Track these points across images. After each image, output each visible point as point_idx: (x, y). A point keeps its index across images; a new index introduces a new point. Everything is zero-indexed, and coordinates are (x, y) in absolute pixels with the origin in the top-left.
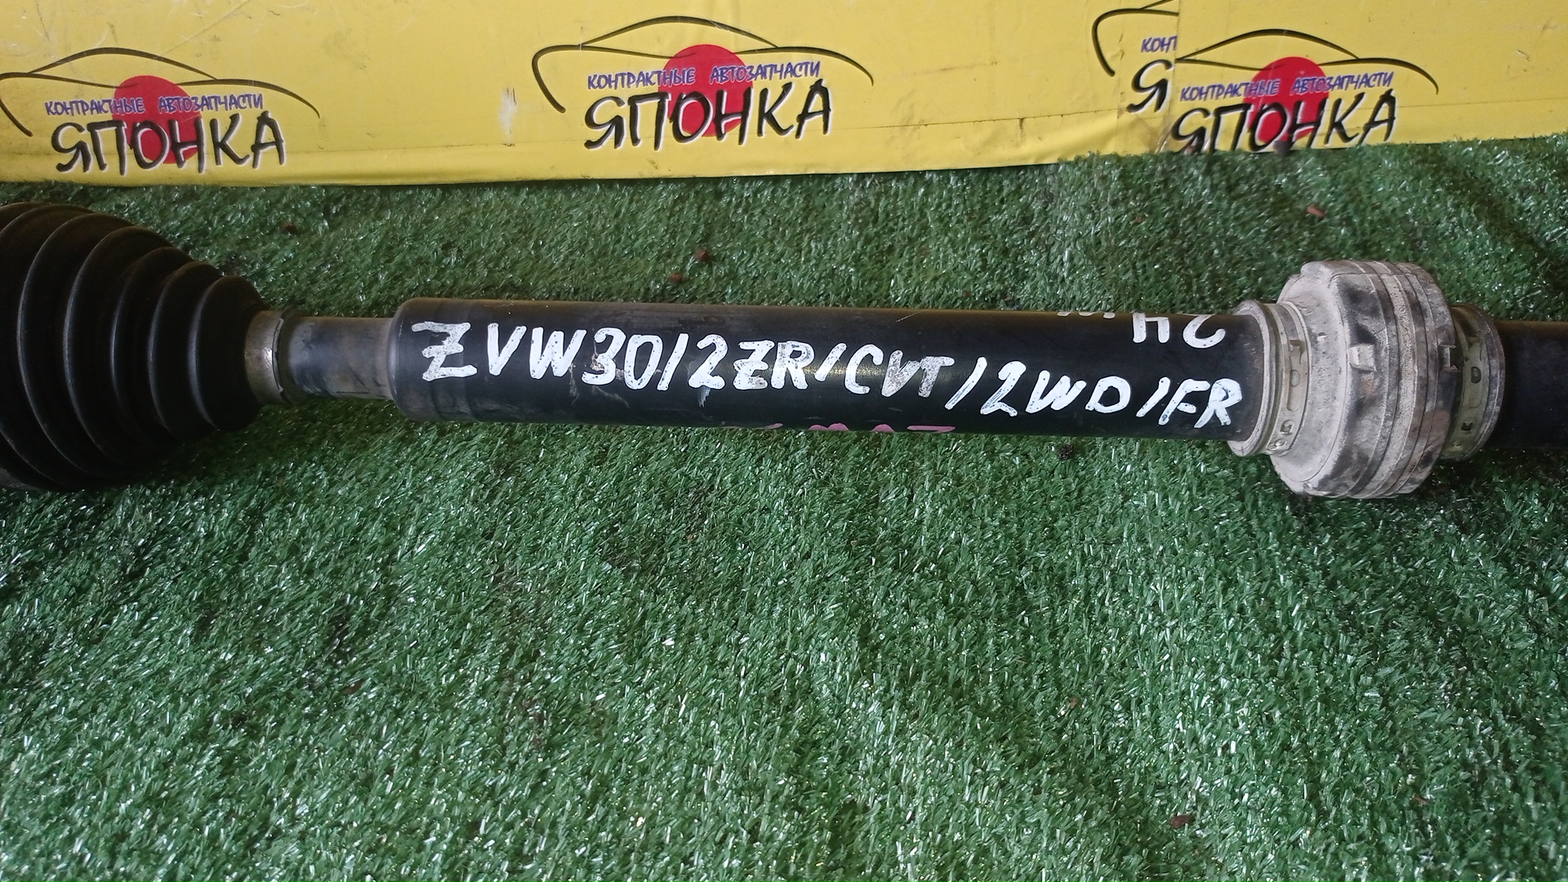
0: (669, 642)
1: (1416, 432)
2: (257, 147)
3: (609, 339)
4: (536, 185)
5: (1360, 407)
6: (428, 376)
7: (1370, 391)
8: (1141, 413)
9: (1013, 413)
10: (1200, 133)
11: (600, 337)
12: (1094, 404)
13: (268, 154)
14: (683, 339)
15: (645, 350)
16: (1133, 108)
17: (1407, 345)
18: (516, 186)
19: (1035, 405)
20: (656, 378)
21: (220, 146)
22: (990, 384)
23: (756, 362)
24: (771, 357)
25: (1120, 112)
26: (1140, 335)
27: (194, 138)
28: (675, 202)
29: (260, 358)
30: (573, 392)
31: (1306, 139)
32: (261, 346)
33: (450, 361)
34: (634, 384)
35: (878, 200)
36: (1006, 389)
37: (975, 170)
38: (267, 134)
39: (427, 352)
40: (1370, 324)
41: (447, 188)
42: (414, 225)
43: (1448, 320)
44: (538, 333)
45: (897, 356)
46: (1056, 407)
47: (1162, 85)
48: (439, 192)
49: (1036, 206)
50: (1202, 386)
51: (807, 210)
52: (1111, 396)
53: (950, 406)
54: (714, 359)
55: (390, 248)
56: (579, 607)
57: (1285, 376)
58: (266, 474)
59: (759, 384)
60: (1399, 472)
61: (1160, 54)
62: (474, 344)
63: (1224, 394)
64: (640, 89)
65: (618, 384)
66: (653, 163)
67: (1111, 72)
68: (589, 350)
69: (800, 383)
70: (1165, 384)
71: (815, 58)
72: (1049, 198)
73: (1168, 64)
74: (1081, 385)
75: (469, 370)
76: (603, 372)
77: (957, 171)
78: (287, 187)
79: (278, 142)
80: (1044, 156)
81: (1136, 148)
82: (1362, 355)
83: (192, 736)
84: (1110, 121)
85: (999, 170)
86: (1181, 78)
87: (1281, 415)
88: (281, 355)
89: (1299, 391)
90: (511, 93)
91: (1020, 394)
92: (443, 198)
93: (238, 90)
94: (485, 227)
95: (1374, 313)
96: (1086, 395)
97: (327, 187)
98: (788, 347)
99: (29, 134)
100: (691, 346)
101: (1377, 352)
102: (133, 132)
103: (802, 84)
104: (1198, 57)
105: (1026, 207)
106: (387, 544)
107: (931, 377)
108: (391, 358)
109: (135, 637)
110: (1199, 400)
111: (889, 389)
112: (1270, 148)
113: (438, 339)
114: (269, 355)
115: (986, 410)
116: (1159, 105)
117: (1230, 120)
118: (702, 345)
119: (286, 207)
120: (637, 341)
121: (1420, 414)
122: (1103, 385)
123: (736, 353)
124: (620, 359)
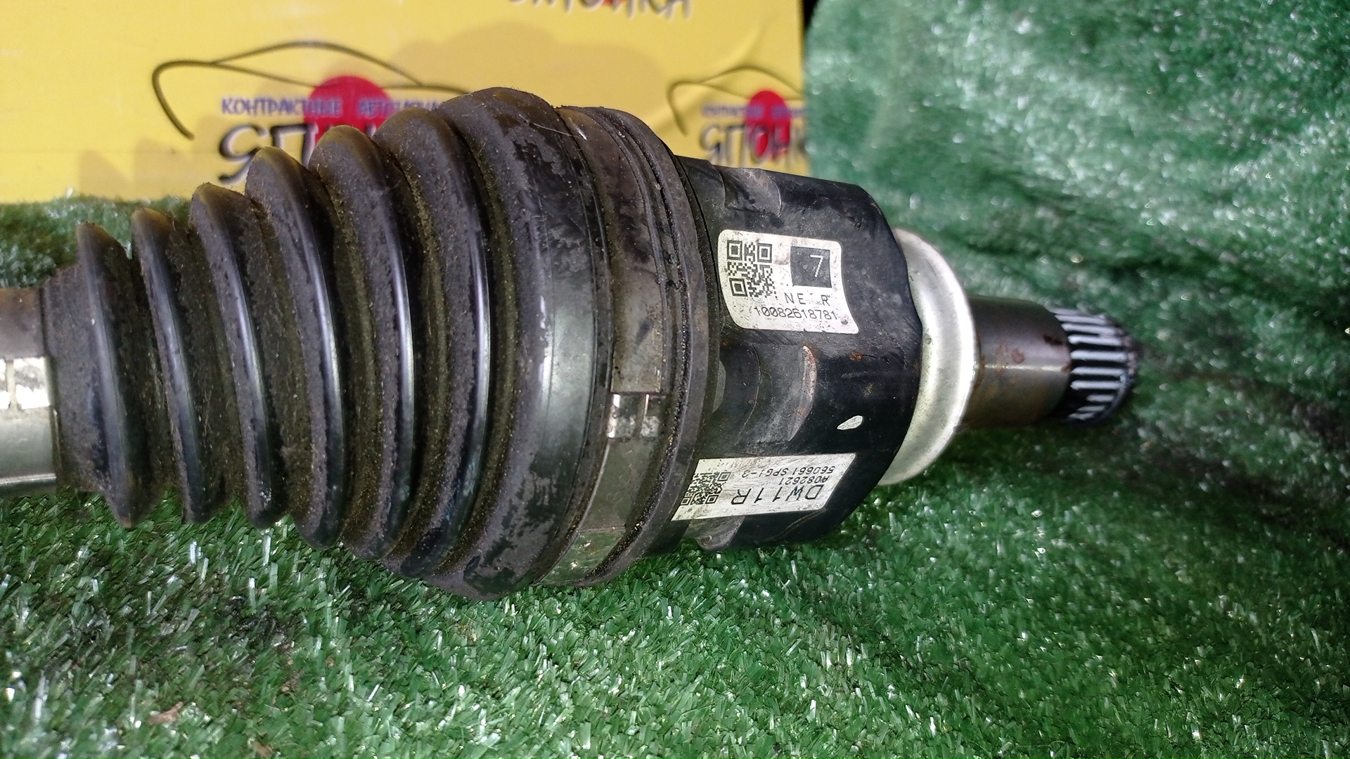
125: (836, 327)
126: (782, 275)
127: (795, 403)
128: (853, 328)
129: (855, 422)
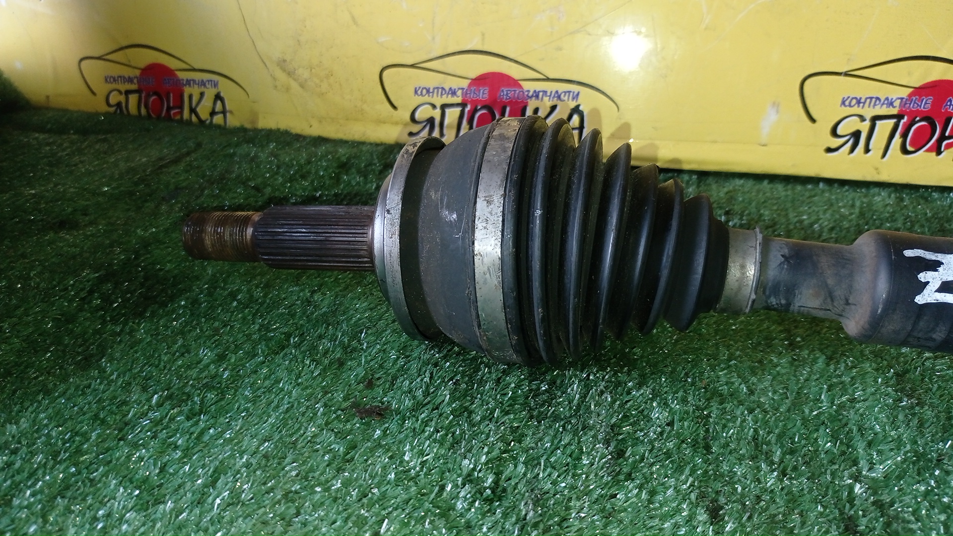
29: (743, 268)
32: (743, 255)
66: (877, 169)
88: (762, 265)
90: (776, 105)
93: (563, 87)
99: (394, 107)
102: (474, 111)
108: (877, 285)
113: (935, 266)
114: (751, 265)
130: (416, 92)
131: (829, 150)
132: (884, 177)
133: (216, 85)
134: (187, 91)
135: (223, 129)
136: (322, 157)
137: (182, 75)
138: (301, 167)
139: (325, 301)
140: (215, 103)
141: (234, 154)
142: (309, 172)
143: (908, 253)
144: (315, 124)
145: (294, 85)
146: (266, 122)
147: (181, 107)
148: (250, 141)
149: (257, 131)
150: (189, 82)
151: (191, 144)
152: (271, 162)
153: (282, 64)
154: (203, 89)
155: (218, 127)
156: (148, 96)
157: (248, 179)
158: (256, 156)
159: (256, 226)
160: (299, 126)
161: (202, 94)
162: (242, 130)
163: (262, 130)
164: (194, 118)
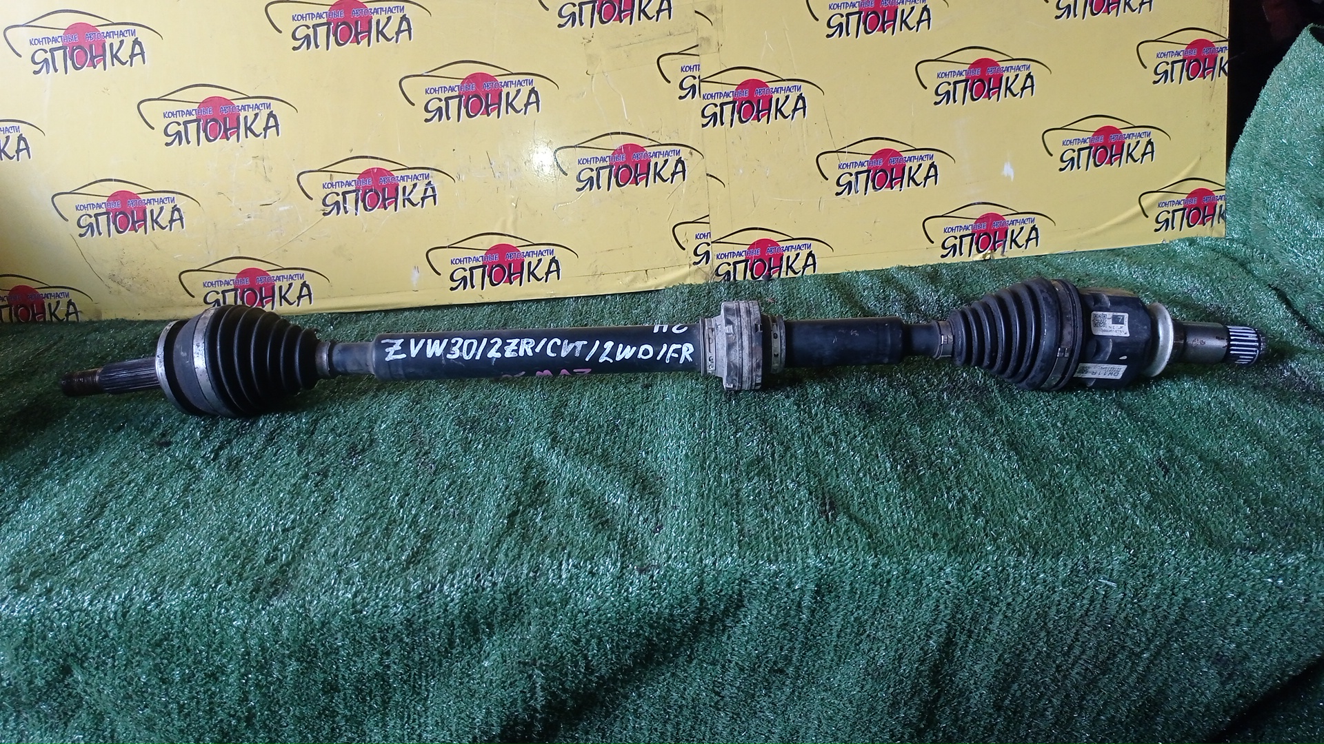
0: (480, 446)
1: (751, 354)
2: (300, 297)
3: (457, 341)
4: (428, 308)
5: (730, 347)
6: (387, 359)
7: (731, 341)
8: (658, 358)
9: (611, 361)
10: (728, 273)
11: (453, 341)
12: (640, 356)
13: (305, 300)
14: (485, 340)
15: (470, 345)
16: (695, 263)
17: (744, 324)
18: (419, 309)
19: (619, 357)
20: (475, 355)
21: (283, 297)
22: (601, 349)
23: (513, 346)
24: (518, 345)
25: (690, 266)
26: (656, 330)
27: (271, 294)
28: (491, 312)
29: (321, 357)
30: (443, 362)
31: (777, 274)
32: (322, 352)
33: (396, 353)
34: (466, 358)
35: (583, 307)
36: (607, 351)
37: (629, 293)
38: (305, 291)
39: (387, 350)
40: (731, 318)
41: (387, 312)
42: (373, 326)
43: (759, 315)
44: (430, 341)
45: (566, 341)
46: (627, 357)
47: (707, 253)
48: (383, 314)
49: (653, 306)
50: (679, 346)
51: (551, 313)
52: (646, 352)
53: (587, 359)
54: (497, 346)
55: (362, 335)
56: (446, 439)
57: (707, 340)
58: (318, 409)
59: (514, 355)
60: (751, 371)
61: (704, 240)
62: (405, 347)
63: (687, 349)
64: (475, 264)
65: (461, 358)
66: (481, 296)
67: (684, 249)
68: (449, 346)
69: (530, 353)
70: (665, 346)
71: (551, 248)
72: (659, 302)
73: (708, 245)
74: (634, 348)
75: (404, 356)
76: (455, 354)
77: (620, 294)
78: (313, 315)
79: (310, 295)
80: (658, 286)
81: (699, 280)
82: (729, 329)
83: (303, 477)
84: (686, 269)
85: (640, 293)
86: (715, 250)
87: (708, 355)
88: (330, 356)
89: (712, 345)
90: (416, 268)
91: (612, 354)
92: (385, 316)
93: (293, 272)
94: (405, 325)
95: (733, 315)
96: (636, 353)
97: (331, 314)
98: (525, 340)
99: (193, 297)
100: (488, 342)
101: (733, 327)
102: (243, 293)
103: (546, 259)
104: (721, 240)
105: (649, 306)
106: (370, 427)
107: (579, 348)
108: (372, 356)
109: (274, 456)
110: (679, 351)
111: (564, 354)
112: (761, 279)
113: (392, 345)
114: (325, 356)
115: (601, 361)
116: (707, 263)
117: (741, 267)
118: (492, 342)
119: (313, 322)
120: (467, 342)
121: (751, 348)
122: (643, 348)
123: (505, 344)
124: (461, 349)
125: (1123, 335)
126: (1109, 322)
127: (1107, 352)
128: (1128, 335)
129: (1125, 357)
130: (204, 285)
131: (452, 289)
132: (486, 300)
133: (67, 295)
134: (46, 302)
135: (76, 324)
136: (144, 334)
137: (40, 291)
138: (130, 342)
139: (144, 408)
140: (68, 307)
141: (86, 340)
142: (135, 345)
143: (383, 342)
144: (142, 313)
145: (123, 289)
146: (107, 316)
147: (44, 313)
148: (97, 330)
149: (101, 322)
150: (47, 296)
151: (56, 337)
152: (110, 342)
153: (112, 277)
154: (58, 299)
155: (73, 323)
156: (16, 309)
157: (97, 354)
158: (101, 339)
159: (99, 375)
160: (130, 316)
161: (58, 303)
162: (91, 322)
163: (105, 321)
164: (54, 319)
